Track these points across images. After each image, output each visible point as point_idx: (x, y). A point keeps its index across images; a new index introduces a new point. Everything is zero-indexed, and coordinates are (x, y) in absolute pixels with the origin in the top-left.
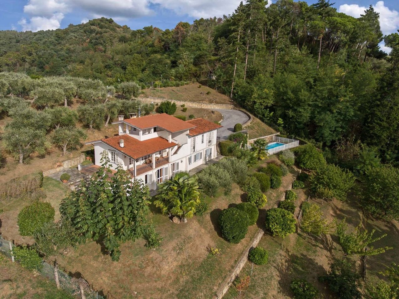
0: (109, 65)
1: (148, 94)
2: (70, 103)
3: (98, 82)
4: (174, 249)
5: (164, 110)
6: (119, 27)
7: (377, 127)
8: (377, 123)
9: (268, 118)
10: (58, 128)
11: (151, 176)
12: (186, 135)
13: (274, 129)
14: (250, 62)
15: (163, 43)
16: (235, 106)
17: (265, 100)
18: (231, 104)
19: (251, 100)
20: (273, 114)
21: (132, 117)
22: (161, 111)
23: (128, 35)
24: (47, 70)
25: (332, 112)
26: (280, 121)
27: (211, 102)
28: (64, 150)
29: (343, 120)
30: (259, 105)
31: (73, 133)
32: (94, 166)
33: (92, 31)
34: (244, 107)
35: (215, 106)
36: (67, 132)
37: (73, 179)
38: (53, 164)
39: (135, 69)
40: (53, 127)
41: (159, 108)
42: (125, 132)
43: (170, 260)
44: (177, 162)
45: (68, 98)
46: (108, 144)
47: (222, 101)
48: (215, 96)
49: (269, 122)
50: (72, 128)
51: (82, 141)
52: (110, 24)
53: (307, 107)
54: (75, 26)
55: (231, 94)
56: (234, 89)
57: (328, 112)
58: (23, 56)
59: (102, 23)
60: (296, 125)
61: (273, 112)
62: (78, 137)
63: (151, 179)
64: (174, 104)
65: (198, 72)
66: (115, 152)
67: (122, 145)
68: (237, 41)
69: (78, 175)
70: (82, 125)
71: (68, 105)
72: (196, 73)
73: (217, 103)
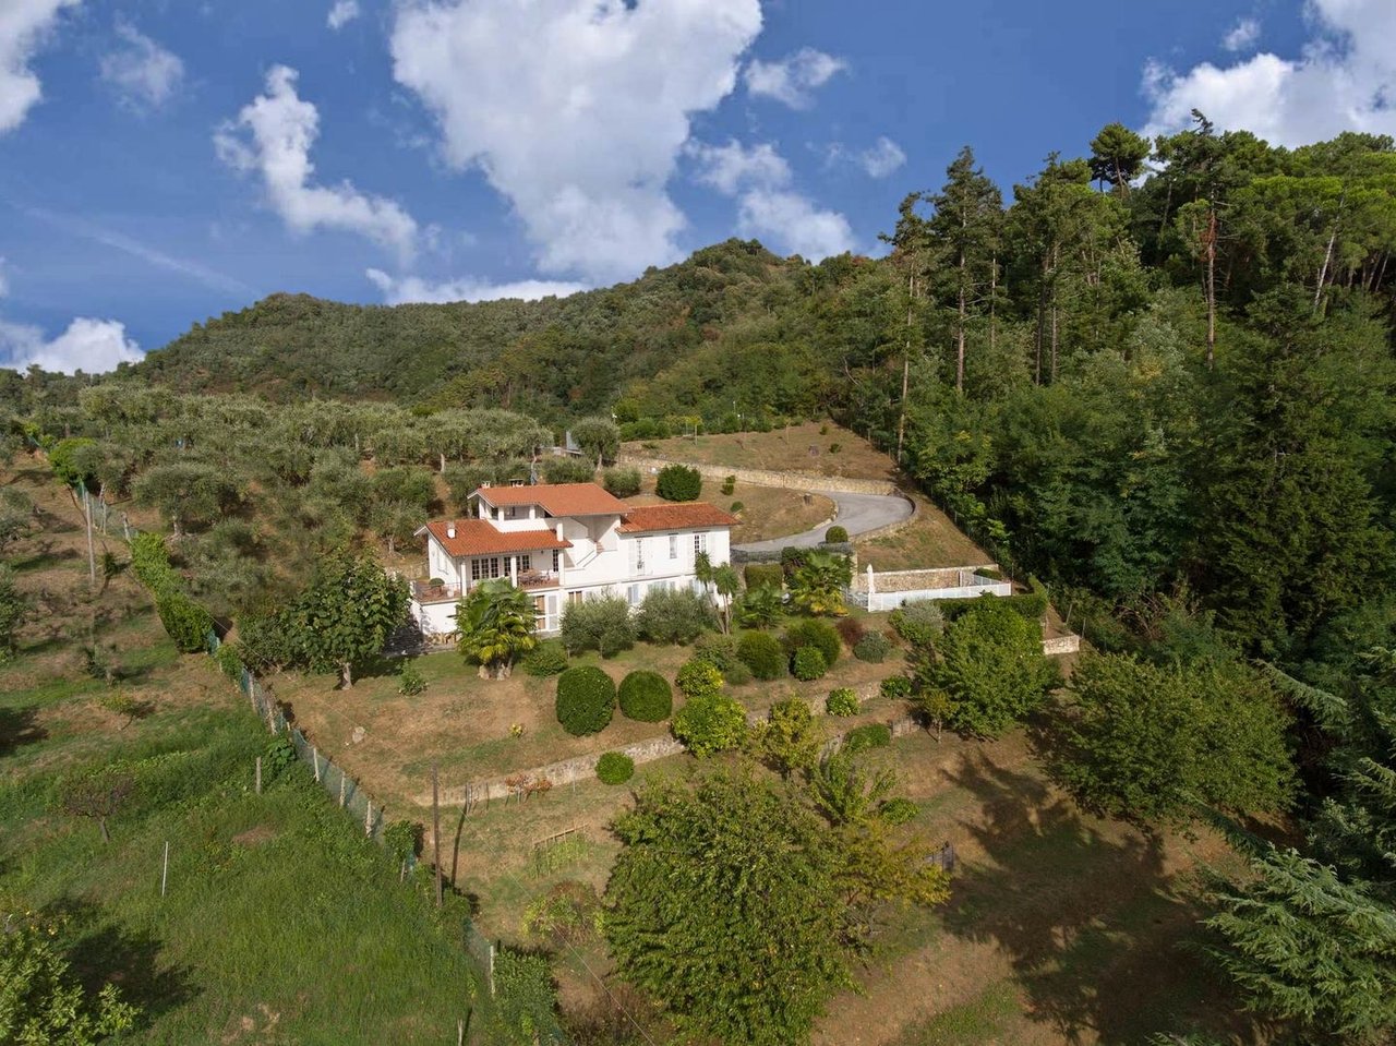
1: (664, 449)
4: (442, 707)
6: (776, 262)
7: (1239, 546)
8: (1240, 534)
12: (614, 530)
13: (990, 554)
16: (902, 486)
18: (889, 480)
20: (986, 508)
24: (576, 400)
26: (997, 528)
33: (697, 283)
43: (425, 718)
44: (588, 590)
47: (865, 471)
48: (851, 458)
52: (752, 256)
54: (660, 271)
55: (900, 452)
56: (905, 436)
59: (729, 257)
60: (1037, 540)
61: (982, 504)
64: (695, 471)
73: (848, 476)
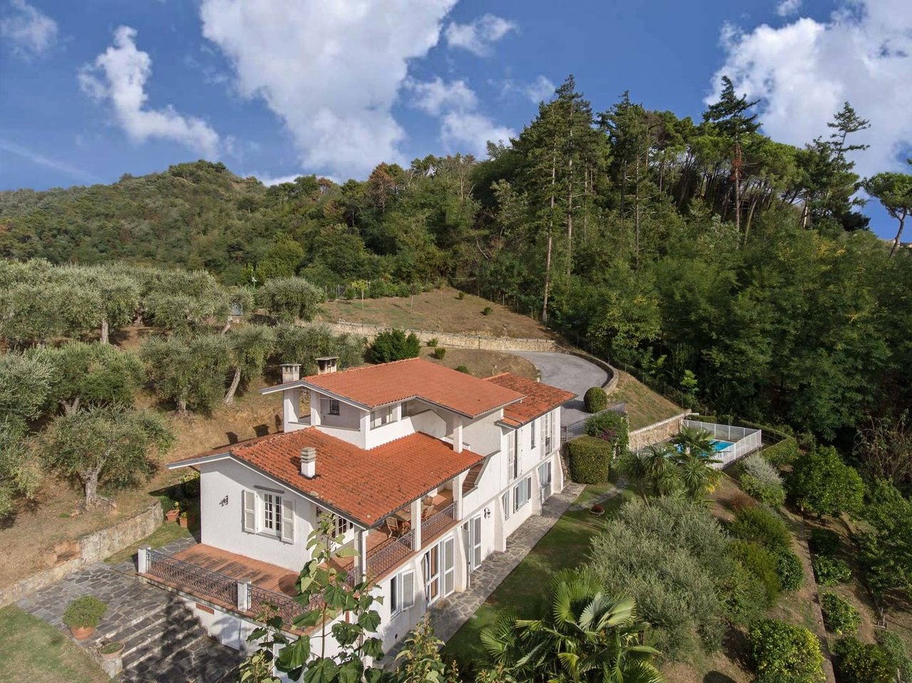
0: (213, 261)
1: (334, 314)
2: (117, 337)
3: (204, 277)
5: (386, 355)
6: (238, 180)
9: (653, 372)
10: (72, 411)
11: (409, 578)
12: (496, 423)
13: (673, 400)
14: (578, 234)
15: (343, 209)
16: (560, 342)
17: (639, 325)
18: (547, 338)
19: (604, 325)
20: (666, 360)
21: (322, 368)
22: (378, 358)
23: (258, 197)
25: (830, 349)
26: (689, 378)
27: (497, 334)
28: (89, 492)
29: (864, 371)
30: (623, 338)
31: (125, 428)
32: (196, 549)
34: (581, 346)
35: (508, 343)
36: (104, 425)
37: (117, 616)
38: (41, 552)
39: (278, 266)
40: (51, 410)
41: (374, 348)
42: (305, 418)
44: (475, 517)
45: (113, 317)
46: (256, 467)
47: (524, 331)
48: (504, 319)
49: (656, 382)
50: (122, 411)
51: (152, 453)
52: (219, 174)
53: (759, 338)
54: (137, 178)
55: (545, 313)
56: (550, 299)
57: (821, 350)
58: (7, 242)
59: (200, 173)
60: (734, 387)
61: (664, 356)
62: (142, 442)
63: (408, 591)
64: (412, 337)
65: (451, 263)
66: (283, 497)
67: (310, 469)
68: (550, 182)
69: (136, 590)
70: (154, 399)
71: (113, 339)
72: (445, 264)
73: (514, 336)
